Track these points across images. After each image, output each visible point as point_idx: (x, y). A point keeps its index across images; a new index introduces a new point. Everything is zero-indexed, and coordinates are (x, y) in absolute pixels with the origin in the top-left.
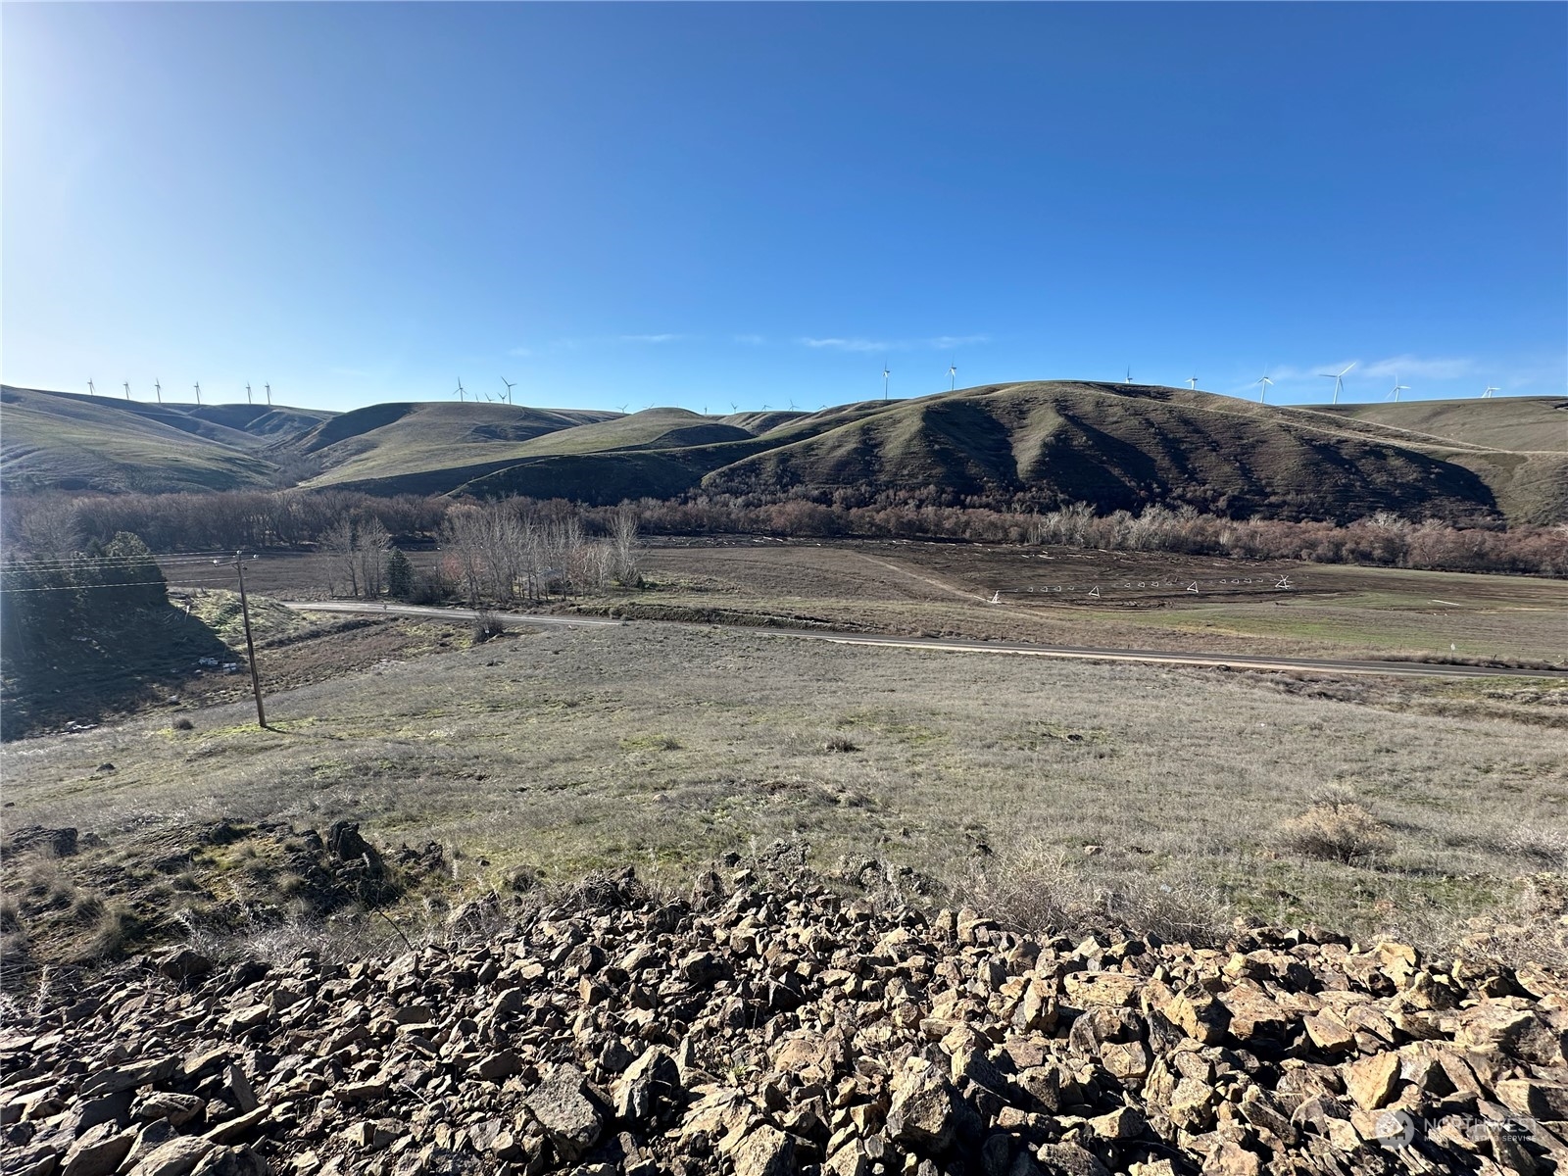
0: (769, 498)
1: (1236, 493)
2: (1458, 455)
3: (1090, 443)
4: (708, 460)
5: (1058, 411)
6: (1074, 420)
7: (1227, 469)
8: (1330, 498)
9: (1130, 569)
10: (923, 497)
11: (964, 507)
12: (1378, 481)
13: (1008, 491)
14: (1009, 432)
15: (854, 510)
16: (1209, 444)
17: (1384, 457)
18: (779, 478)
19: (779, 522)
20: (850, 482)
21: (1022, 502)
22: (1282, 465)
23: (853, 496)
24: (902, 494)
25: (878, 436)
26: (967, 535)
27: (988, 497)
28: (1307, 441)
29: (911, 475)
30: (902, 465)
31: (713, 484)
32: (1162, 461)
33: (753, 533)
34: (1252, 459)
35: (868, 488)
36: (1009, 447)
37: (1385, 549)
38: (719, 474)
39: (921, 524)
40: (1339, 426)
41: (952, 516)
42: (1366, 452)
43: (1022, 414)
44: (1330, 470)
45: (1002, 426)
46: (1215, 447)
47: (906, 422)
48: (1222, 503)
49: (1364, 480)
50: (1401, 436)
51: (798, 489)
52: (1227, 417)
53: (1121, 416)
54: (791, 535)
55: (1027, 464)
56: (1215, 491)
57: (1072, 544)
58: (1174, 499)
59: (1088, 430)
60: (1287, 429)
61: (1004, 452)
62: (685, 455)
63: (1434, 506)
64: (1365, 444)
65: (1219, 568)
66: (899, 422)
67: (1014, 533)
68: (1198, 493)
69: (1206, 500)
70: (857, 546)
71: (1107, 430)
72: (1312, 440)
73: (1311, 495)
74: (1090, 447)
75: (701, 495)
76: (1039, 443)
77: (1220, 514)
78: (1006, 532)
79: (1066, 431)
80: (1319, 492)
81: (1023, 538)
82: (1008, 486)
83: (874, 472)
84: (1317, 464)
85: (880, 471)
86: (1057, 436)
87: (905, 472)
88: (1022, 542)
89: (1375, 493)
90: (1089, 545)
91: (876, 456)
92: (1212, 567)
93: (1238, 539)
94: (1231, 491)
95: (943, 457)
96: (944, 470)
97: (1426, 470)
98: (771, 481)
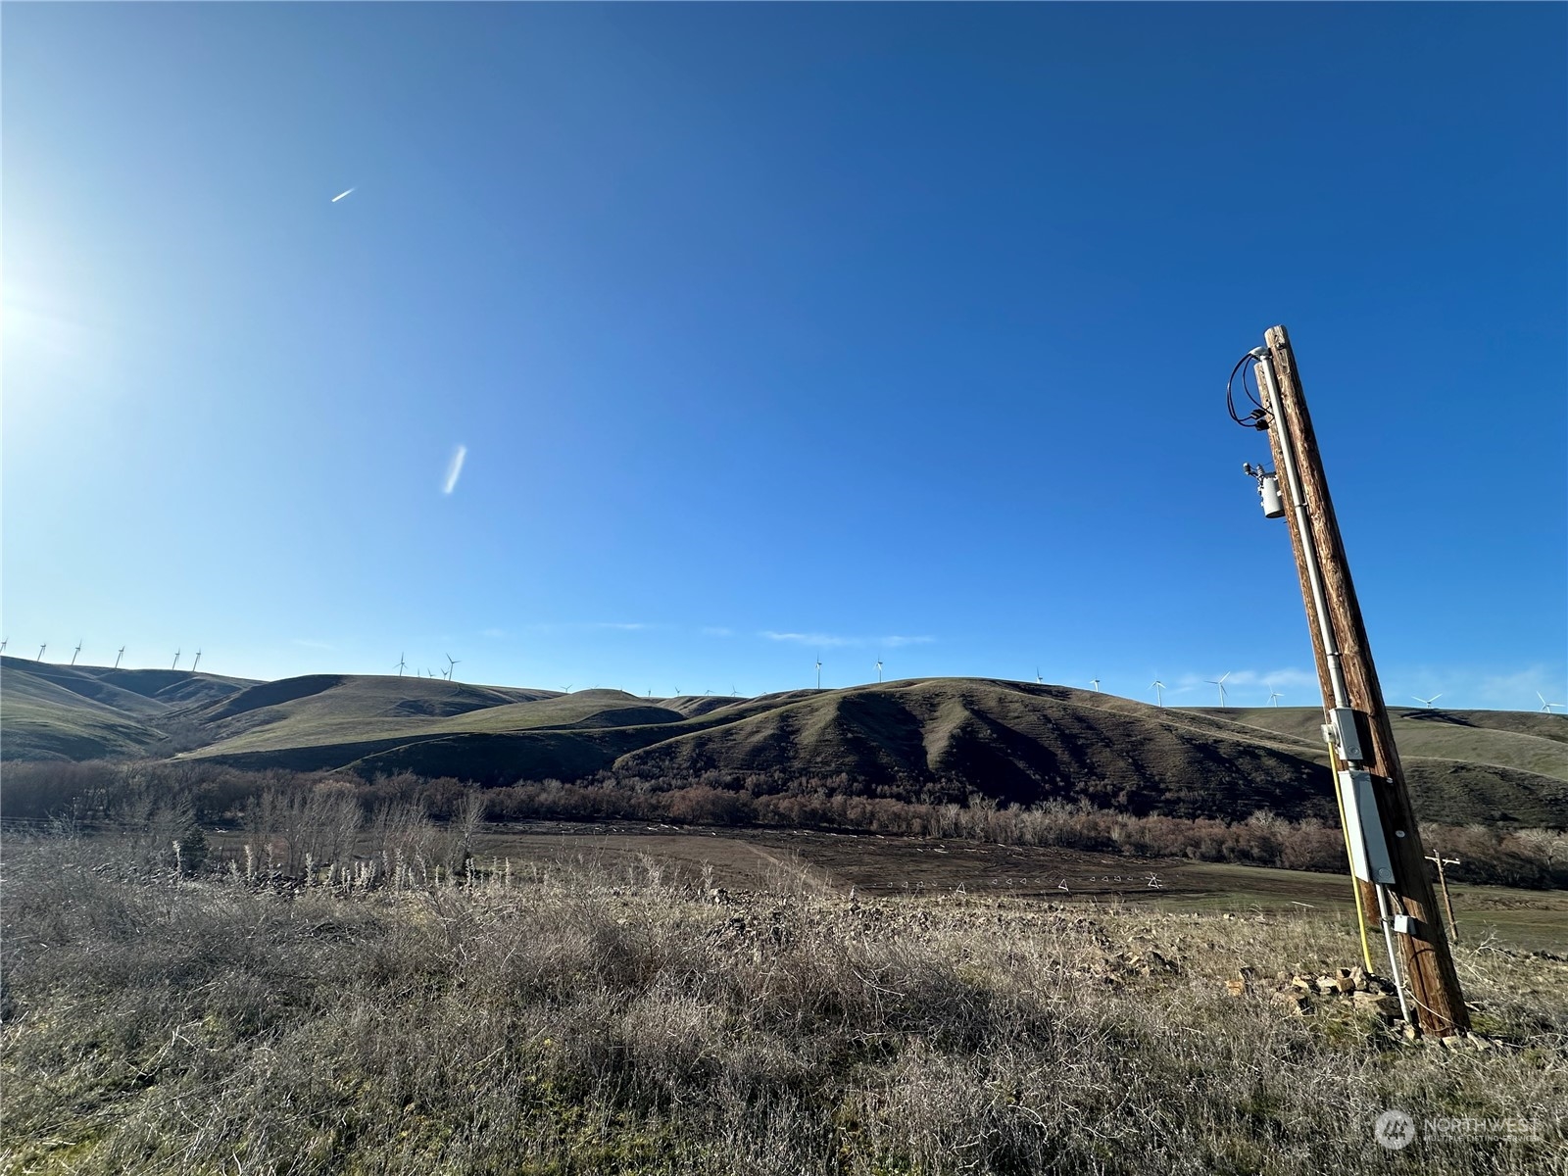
0: (679, 782)
1: (1134, 789)
2: (1323, 756)
3: (995, 736)
4: (624, 742)
5: (964, 705)
6: (980, 714)
7: (1122, 764)
8: (1219, 796)
10: (835, 785)
11: (872, 795)
12: (1258, 779)
13: (918, 781)
14: (921, 723)
15: (764, 798)
16: (1102, 740)
17: (1258, 757)
18: (694, 762)
19: (679, 808)
20: (764, 767)
21: (931, 793)
22: (1171, 764)
23: (766, 783)
24: (814, 782)
25: (797, 724)
26: (874, 826)
27: (898, 786)
28: (1188, 740)
29: (825, 763)
30: (816, 751)
31: (625, 767)
32: (1063, 755)
33: (650, 821)
34: (1143, 756)
35: (782, 775)
36: (921, 738)
37: (1263, 848)
38: (633, 757)
39: (825, 814)
40: (1219, 727)
41: (858, 806)
42: (1241, 752)
43: (933, 707)
44: (1213, 768)
45: (914, 717)
46: (1108, 743)
47: (822, 711)
48: (1122, 798)
49: (1245, 779)
50: (1273, 738)
51: (711, 774)
52: (1114, 715)
53: (1022, 712)
54: (690, 824)
55: (936, 754)
56: (1114, 786)
58: (1077, 793)
59: (993, 724)
60: (1169, 729)
61: (916, 742)
62: (602, 738)
63: (1314, 805)
64: (1238, 744)
66: (817, 710)
67: (917, 824)
68: (1099, 788)
69: (1106, 794)
71: (1009, 724)
72: (1191, 739)
73: (1202, 792)
74: (995, 740)
75: (609, 778)
76: (947, 734)
77: (1121, 809)
78: (909, 825)
79: (972, 724)
80: (1208, 789)
81: (925, 831)
82: (919, 775)
83: (789, 759)
85: (794, 758)
86: (963, 729)
87: (819, 759)
88: (924, 834)
89: (1258, 791)
91: (792, 743)
93: (1129, 836)
94: (1130, 785)
95: (855, 745)
96: (856, 758)
97: (1298, 770)
98: (685, 765)
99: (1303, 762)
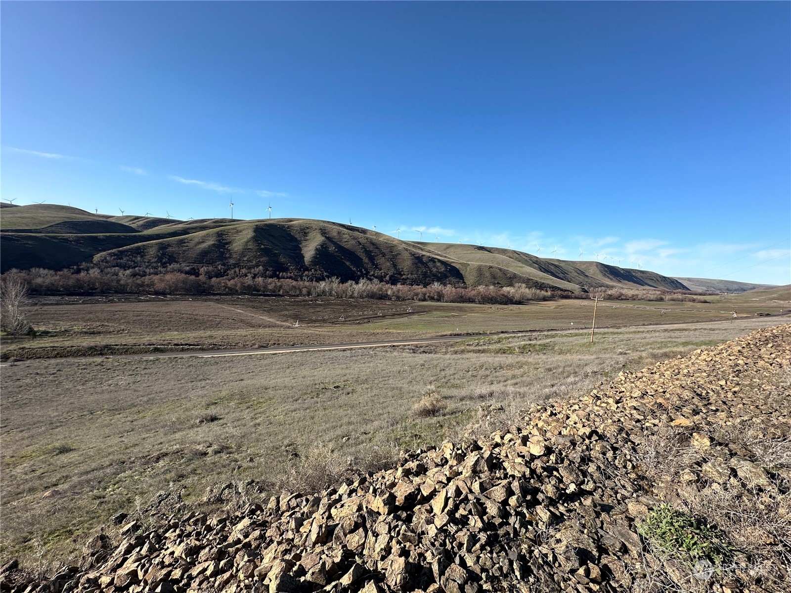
0: (152, 271)
1: (392, 274)
2: (454, 262)
3: (336, 250)
4: (99, 244)
5: (322, 234)
6: (328, 238)
7: (388, 264)
8: (421, 277)
9: (356, 306)
10: (256, 272)
11: (279, 278)
12: (434, 271)
13: (301, 271)
14: (299, 242)
15: (214, 279)
16: (382, 254)
17: (435, 262)
18: (160, 259)
19: (160, 286)
20: (211, 262)
21: (307, 276)
22: (406, 264)
23: (213, 271)
24: (244, 271)
25: (229, 239)
26: (281, 293)
27: (291, 273)
28: (413, 255)
29: (249, 261)
30: (243, 254)
32: (365, 260)
33: (139, 293)
34: (396, 261)
35: (223, 267)
36: (300, 249)
37: (438, 295)
38: (109, 254)
39: (255, 287)
40: (422, 250)
41: (272, 283)
42: (430, 260)
43: (306, 234)
44: (420, 266)
45: (296, 238)
46: (384, 255)
47: (244, 232)
48: (387, 278)
49: (430, 270)
50: (438, 255)
51: (174, 266)
52: (387, 243)
53: (348, 239)
54: (170, 294)
55: (309, 258)
56: (385, 273)
57: (331, 296)
58: (371, 276)
59: (335, 244)
60: (407, 250)
61: (298, 251)
63: (449, 280)
64: (429, 257)
65: (388, 305)
66: (240, 231)
67: (304, 291)
68: (379, 274)
69: (382, 276)
70: (216, 300)
71: (343, 245)
73: (415, 276)
74: (336, 252)
76: (314, 248)
77: (387, 282)
78: (301, 291)
79: (326, 244)
80: (417, 274)
81: (309, 294)
82: (301, 268)
83: (226, 258)
84: (416, 264)
85: (230, 258)
86: (322, 246)
87: (245, 259)
88: (308, 295)
89: (434, 275)
90: (339, 296)
91: (227, 249)
92: (386, 304)
93: (394, 293)
94: (390, 273)
95: (266, 252)
96: (267, 259)
97: (446, 268)
98: (153, 260)
99: (448, 264)
